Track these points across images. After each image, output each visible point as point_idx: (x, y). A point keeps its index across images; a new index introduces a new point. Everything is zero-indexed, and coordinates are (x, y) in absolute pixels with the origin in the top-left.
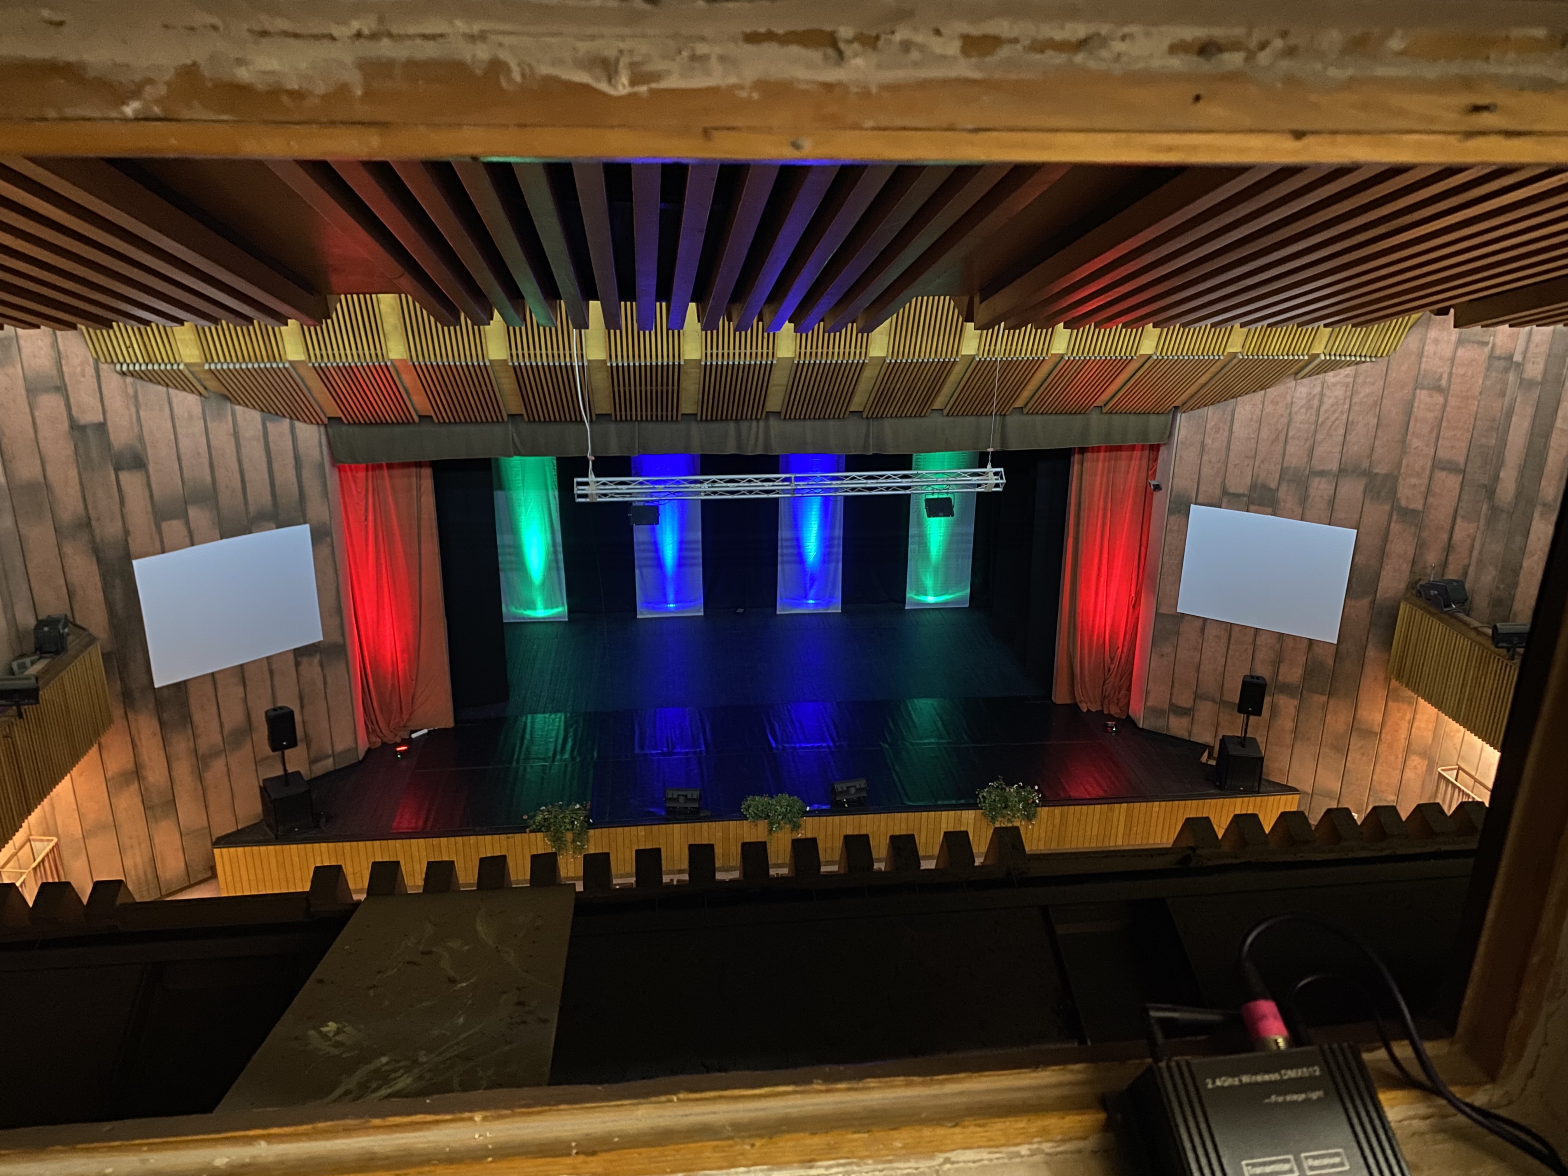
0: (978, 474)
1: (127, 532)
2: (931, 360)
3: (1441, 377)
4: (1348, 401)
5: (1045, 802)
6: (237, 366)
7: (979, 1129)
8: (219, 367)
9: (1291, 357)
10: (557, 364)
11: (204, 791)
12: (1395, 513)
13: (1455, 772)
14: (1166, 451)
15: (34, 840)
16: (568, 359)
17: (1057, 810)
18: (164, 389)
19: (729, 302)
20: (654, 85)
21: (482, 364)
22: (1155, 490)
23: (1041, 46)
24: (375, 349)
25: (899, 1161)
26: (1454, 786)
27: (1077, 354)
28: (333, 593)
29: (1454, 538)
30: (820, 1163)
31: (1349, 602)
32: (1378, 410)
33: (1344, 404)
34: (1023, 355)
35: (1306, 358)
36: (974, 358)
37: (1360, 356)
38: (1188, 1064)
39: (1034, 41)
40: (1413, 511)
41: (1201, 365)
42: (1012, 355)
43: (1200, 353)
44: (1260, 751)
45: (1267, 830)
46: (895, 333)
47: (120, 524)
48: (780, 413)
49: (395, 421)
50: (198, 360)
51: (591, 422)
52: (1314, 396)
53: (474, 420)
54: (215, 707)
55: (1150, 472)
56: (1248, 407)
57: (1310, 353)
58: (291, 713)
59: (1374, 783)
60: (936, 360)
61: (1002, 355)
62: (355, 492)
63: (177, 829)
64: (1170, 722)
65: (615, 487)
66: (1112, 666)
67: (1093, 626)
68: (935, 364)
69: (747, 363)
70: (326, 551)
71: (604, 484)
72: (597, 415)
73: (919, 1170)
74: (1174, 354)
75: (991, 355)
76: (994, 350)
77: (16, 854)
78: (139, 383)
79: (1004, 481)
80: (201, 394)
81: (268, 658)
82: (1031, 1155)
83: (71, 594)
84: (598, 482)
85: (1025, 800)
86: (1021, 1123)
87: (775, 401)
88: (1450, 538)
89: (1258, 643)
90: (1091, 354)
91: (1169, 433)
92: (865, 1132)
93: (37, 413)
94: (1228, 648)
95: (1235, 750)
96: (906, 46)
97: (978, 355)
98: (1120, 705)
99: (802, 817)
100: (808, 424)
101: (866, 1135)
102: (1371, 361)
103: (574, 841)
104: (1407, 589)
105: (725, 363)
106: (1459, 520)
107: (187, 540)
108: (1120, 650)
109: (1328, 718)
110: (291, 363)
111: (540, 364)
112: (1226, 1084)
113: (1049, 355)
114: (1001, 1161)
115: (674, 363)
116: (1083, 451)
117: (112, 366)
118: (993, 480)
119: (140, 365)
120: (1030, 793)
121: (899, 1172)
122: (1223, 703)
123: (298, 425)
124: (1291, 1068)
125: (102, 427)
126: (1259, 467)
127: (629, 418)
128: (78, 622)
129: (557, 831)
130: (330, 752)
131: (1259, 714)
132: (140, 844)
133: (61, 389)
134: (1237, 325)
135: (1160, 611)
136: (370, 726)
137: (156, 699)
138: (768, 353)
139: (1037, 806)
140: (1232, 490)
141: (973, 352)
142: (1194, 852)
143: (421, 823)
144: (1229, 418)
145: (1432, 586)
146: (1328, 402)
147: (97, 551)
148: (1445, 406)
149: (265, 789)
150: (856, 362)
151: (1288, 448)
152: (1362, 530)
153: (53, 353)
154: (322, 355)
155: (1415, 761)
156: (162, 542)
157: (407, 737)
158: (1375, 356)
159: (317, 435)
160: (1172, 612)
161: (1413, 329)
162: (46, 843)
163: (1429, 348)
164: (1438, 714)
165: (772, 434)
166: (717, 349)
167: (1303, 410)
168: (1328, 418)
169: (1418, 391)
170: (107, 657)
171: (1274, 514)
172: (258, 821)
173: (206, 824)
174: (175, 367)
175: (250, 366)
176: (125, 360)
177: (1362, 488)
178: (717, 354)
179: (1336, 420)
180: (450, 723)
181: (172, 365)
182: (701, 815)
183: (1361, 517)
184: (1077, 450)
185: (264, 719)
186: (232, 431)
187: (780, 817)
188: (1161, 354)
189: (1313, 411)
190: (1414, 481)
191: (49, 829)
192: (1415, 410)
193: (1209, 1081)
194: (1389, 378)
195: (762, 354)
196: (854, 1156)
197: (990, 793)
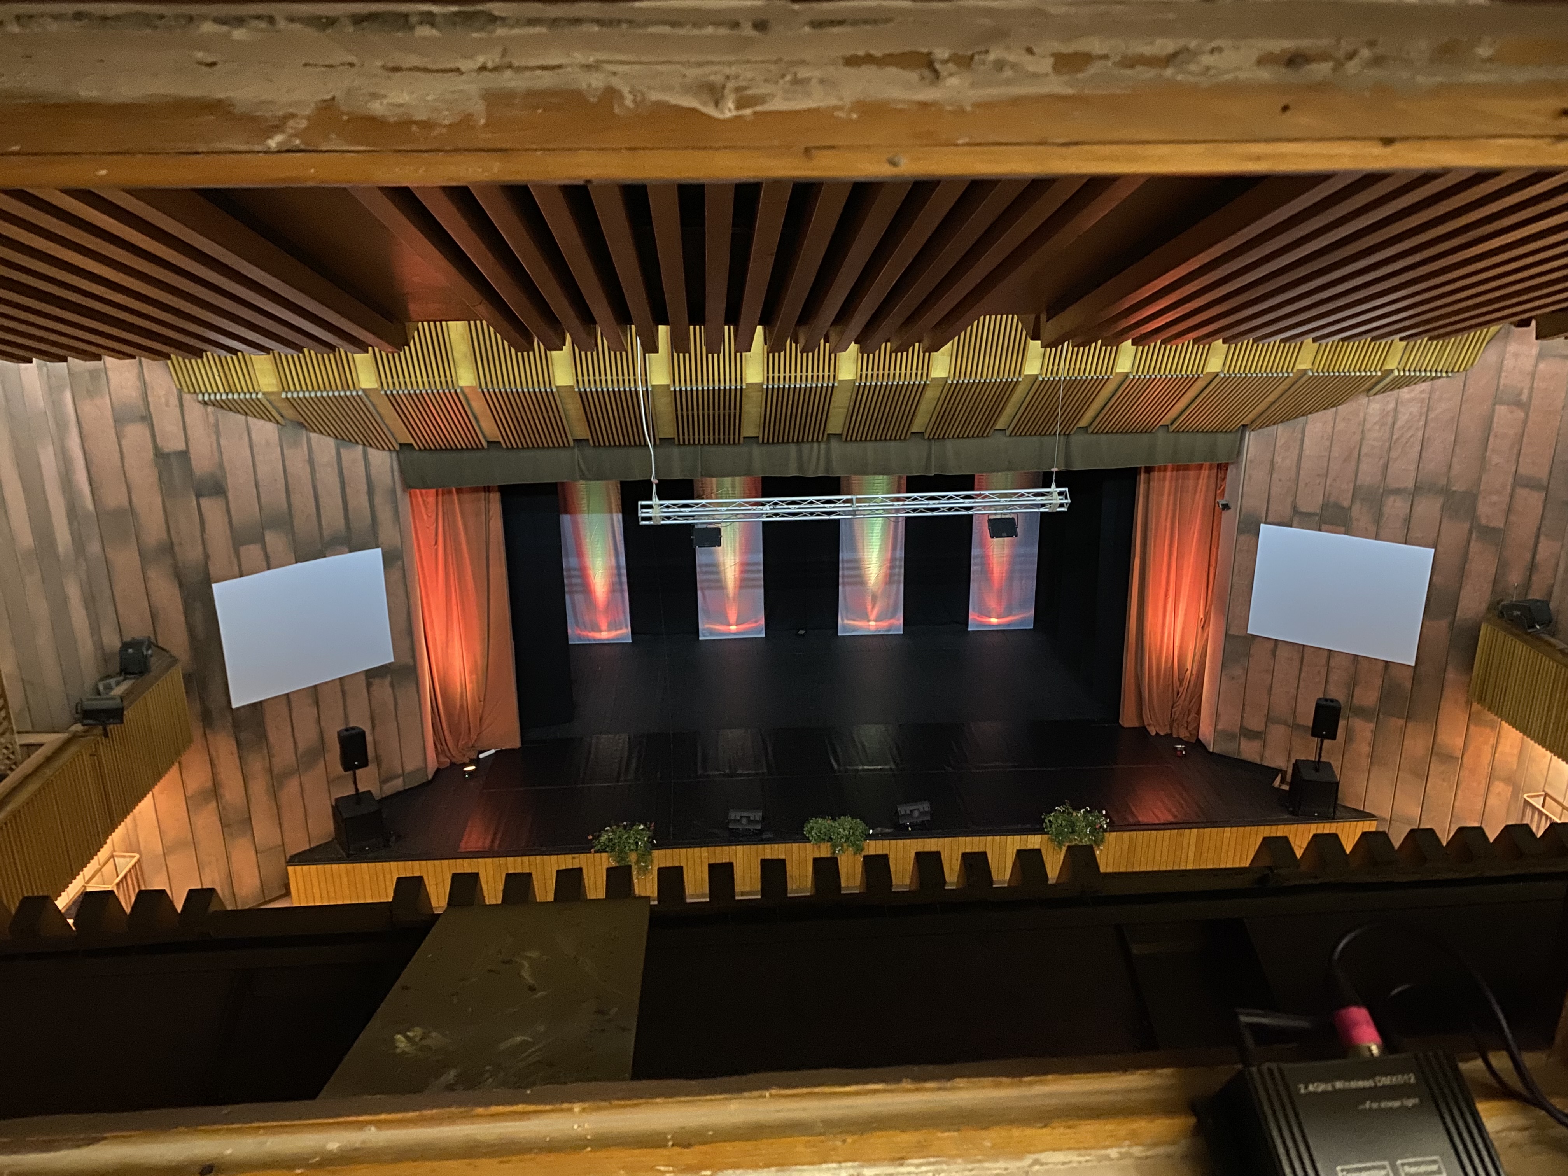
0: (1041, 494)
1: (207, 557)
2: (993, 380)
3: (1520, 393)
4: (1423, 418)
5: (1113, 827)
6: (313, 395)
7: (1068, 1131)
8: (295, 395)
9: (1363, 374)
10: (622, 389)
11: (278, 808)
12: (1474, 531)
13: (1542, 799)
14: (1234, 470)
15: (117, 856)
16: (632, 384)
17: (1126, 835)
18: (243, 417)
19: (796, 325)
20: (758, 108)
21: (548, 390)
22: (1223, 509)
23: (1131, 62)
24: (446, 376)
25: (987, 1161)
26: (1541, 814)
27: (1143, 372)
28: (404, 616)
29: (1538, 557)
30: (910, 1161)
31: (1427, 623)
32: (1455, 426)
33: (1419, 420)
34: (1087, 374)
35: (1379, 374)
36: (1037, 378)
37: (1436, 371)
38: (1280, 1070)
39: (1125, 57)
40: (1494, 529)
41: (1269, 383)
42: (1076, 375)
43: (1268, 371)
44: (1335, 776)
45: (1348, 851)
46: (956, 356)
47: (200, 548)
48: (841, 435)
49: (464, 447)
50: (275, 390)
51: (655, 446)
52: (1388, 413)
53: (541, 445)
54: (289, 729)
55: (1218, 492)
56: (1319, 425)
57: (1383, 369)
58: (363, 734)
59: (1456, 810)
60: (999, 380)
61: (1065, 375)
62: (425, 517)
63: (253, 848)
64: (1242, 747)
65: (678, 510)
66: (1181, 690)
67: (1161, 646)
68: (997, 384)
69: (809, 385)
70: (397, 575)
71: (668, 507)
72: (660, 439)
73: (1009, 1171)
74: (1241, 371)
75: (1054, 375)
76: (1058, 370)
77: (100, 870)
78: (220, 412)
79: (1069, 501)
80: (278, 422)
81: (341, 679)
82: (1119, 1159)
83: (154, 617)
84: (661, 505)
85: (1092, 825)
86: (1109, 1126)
87: (836, 424)
88: (1533, 557)
89: (1332, 664)
90: (1156, 373)
91: (1237, 452)
92: (954, 1131)
93: (124, 442)
94: (1301, 670)
95: (1308, 775)
96: (1000, 65)
97: (1041, 374)
98: (1190, 729)
99: (865, 840)
100: (870, 445)
101: (956, 1134)
102: (1447, 376)
103: (638, 862)
104: (1489, 609)
105: (787, 386)
106: (1542, 538)
107: (264, 563)
108: (1189, 672)
109: (1406, 742)
110: (364, 390)
111: (605, 389)
112: (1320, 1089)
113: (1114, 374)
114: (1090, 1164)
115: (736, 387)
116: (1149, 470)
117: (195, 396)
118: (1057, 500)
119: (221, 395)
120: (1098, 818)
121: (989, 1172)
122: (1296, 727)
123: (371, 451)
124: (1386, 1074)
125: (184, 455)
126: (1330, 485)
127: (692, 441)
128: (160, 645)
129: (621, 851)
130: (400, 772)
131: (1333, 737)
132: (217, 860)
133: (147, 418)
134: (1308, 340)
135: (1230, 633)
136: (439, 746)
137: (233, 718)
138: (829, 376)
139: (1105, 831)
140: (1303, 509)
141: (1036, 372)
142: (1272, 871)
143: (488, 842)
144: (1300, 436)
145: (1514, 606)
146: (1403, 419)
147: (179, 576)
148: (1525, 422)
149: (338, 807)
150: (917, 383)
151: (1361, 466)
152: (1439, 548)
153: (138, 384)
154: (394, 383)
155: (1499, 787)
156: (240, 566)
157: (475, 757)
158: (1451, 371)
159: (389, 460)
160: (1241, 633)
161: (1493, 342)
162: (128, 860)
163: (1509, 363)
164: (1523, 739)
165: (834, 457)
166: (779, 372)
167: (1377, 427)
168: (1402, 436)
169: (1497, 407)
170: (188, 678)
171: (1346, 533)
172: (330, 839)
173: (281, 843)
174: (254, 396)
175: (325, 394)
176: (207, 391)
177: (1439, 506)
178: (779, 377)
179: (1411, 437)
180: (517, 744)
181: (251, 394)
182: (764, 837)
183: (1438, 536)
184: (1143, 471)
185: (337, 739)
186: (307, 457)
187: (843, 840)
188: (1228, 371)
189: (1387, 428)
190: (1494, 498)
191: (132, 846)
192: (1495, 425)
193: (1302, 1086)
194: (1466, 394)
195: (823, 376)
196: (943, 1155)
197: (1056, 818)
